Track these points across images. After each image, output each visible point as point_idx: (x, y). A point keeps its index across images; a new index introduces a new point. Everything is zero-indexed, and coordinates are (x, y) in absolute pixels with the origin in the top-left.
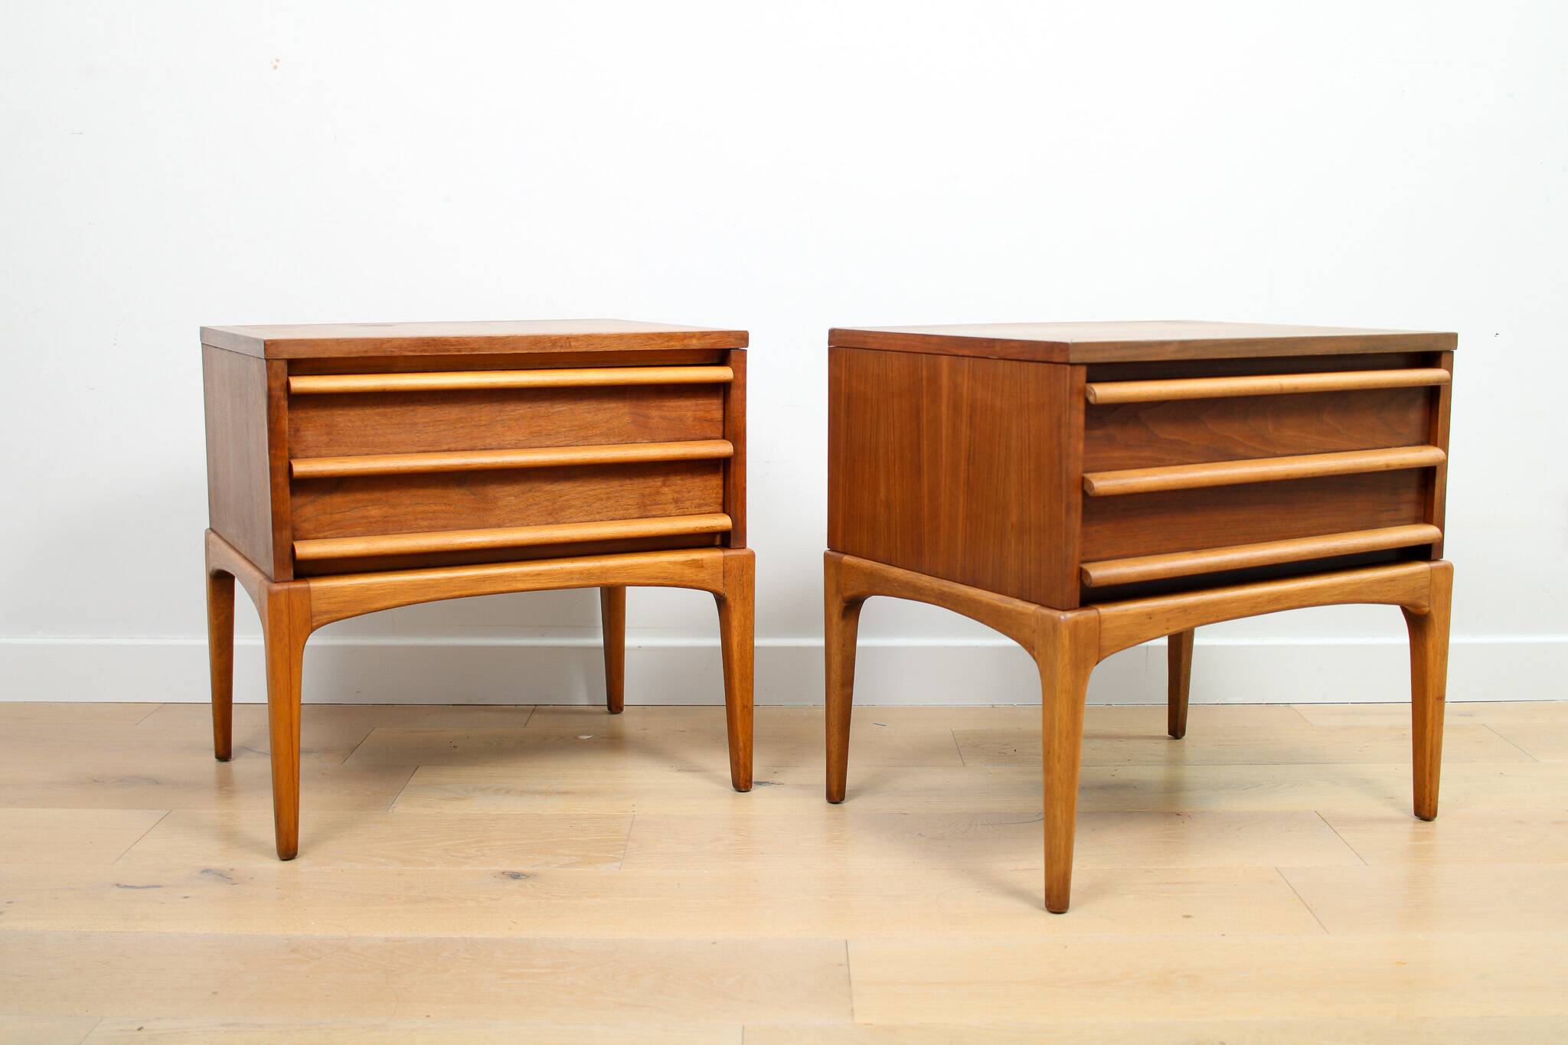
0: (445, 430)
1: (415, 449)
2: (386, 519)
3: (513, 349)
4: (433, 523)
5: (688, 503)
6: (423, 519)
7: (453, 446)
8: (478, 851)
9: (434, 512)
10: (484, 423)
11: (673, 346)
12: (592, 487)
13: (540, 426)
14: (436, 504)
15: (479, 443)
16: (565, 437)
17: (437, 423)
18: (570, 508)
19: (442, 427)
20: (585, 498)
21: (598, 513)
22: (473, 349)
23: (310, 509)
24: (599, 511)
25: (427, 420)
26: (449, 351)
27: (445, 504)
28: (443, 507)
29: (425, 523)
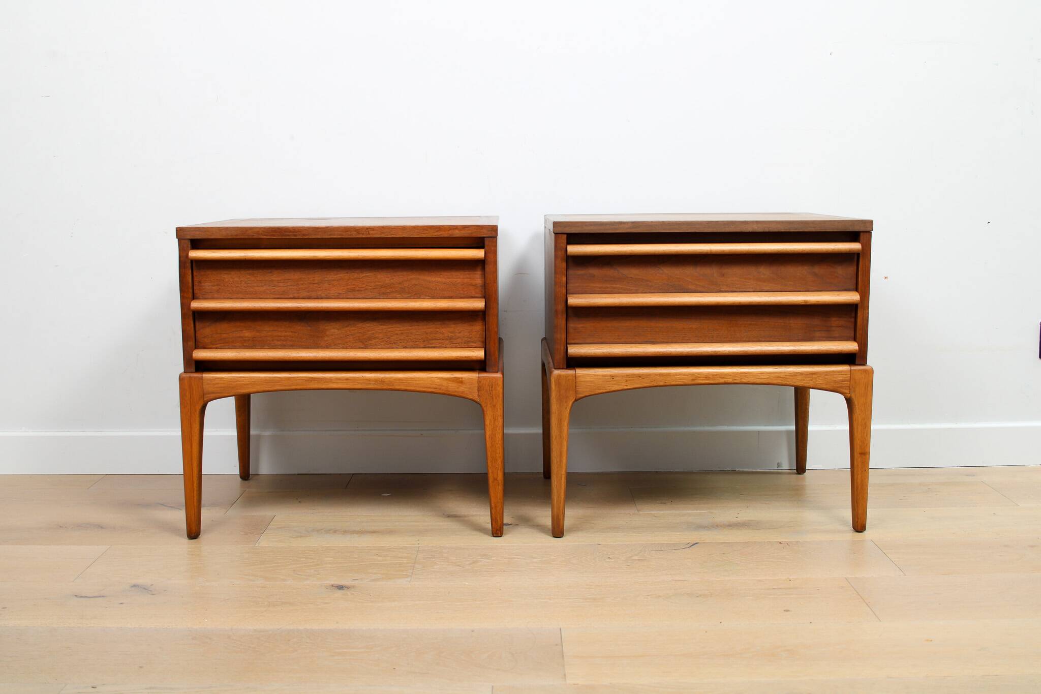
0: (291, 285)
1: (272, 296)
2: (255, 339)
3: (330, 235)
4: (284, 343)
5: (459, 341)
6: (278, 340)
7: (296, 295)
8: (315, 571)
9: (285, 336)
10: (316, 281)
11: (441, 234)
12: (390, 326)
13: (354, 285)
14: (286, 332)
15: (314, 294)
16: (371, 292)
17: (286, 281)
18: (375, 338)
19: (289, 284)
20: (385, 333)
21: (395, 343)
22: (304, 235)
23: (207, 330)
24: (396, 342)
25: (279, 278)
26: (289, 236)
27: (292, 332)
28: (291, 334)
29: (279, 343)
